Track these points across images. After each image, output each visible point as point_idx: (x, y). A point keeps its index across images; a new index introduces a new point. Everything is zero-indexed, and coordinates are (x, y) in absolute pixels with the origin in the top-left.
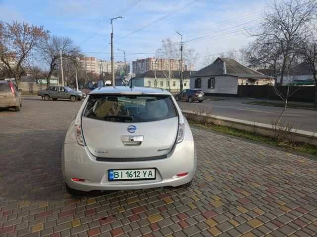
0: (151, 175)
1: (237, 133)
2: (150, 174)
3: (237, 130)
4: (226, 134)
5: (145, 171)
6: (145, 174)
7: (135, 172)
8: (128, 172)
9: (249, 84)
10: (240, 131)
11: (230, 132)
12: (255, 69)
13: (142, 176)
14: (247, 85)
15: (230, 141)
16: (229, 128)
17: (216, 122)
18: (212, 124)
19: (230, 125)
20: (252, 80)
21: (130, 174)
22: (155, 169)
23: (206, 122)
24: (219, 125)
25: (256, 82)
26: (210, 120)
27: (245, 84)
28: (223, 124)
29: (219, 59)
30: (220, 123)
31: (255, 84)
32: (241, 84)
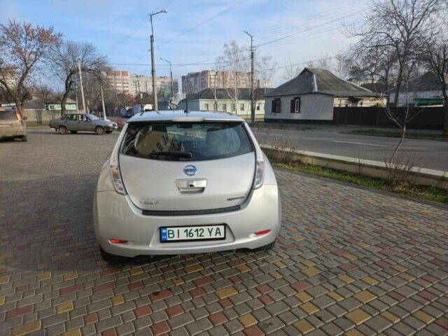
0: (220, 233)
1: (335, 175)
2: (218, 232)
3: (334, 170)
4: (318, 176)
5: (210, 228)
6: (210, 233)
7: (197, 230)
8: (187, 230)
9: (350, 105)
10: (339, 171)
11: (325, 173)
12: (359, 84)
13: (206, 235)
14: (347, 107)
15: (325, 186)
16: (323, 168)
17: (304, 160)
18: (299, 162)
19: (324, 164)
20: (354, 100)
21: (190, 233)
22: (225, 225)
23: (290, 160)
24: (309, 165)
25: (360, 103)
26: (295, 158)
27: (344, 106)
28: (315, 162)
29: (306, 70)
30: (310, 161)
31: (359, 106)
32: (338, 106)
